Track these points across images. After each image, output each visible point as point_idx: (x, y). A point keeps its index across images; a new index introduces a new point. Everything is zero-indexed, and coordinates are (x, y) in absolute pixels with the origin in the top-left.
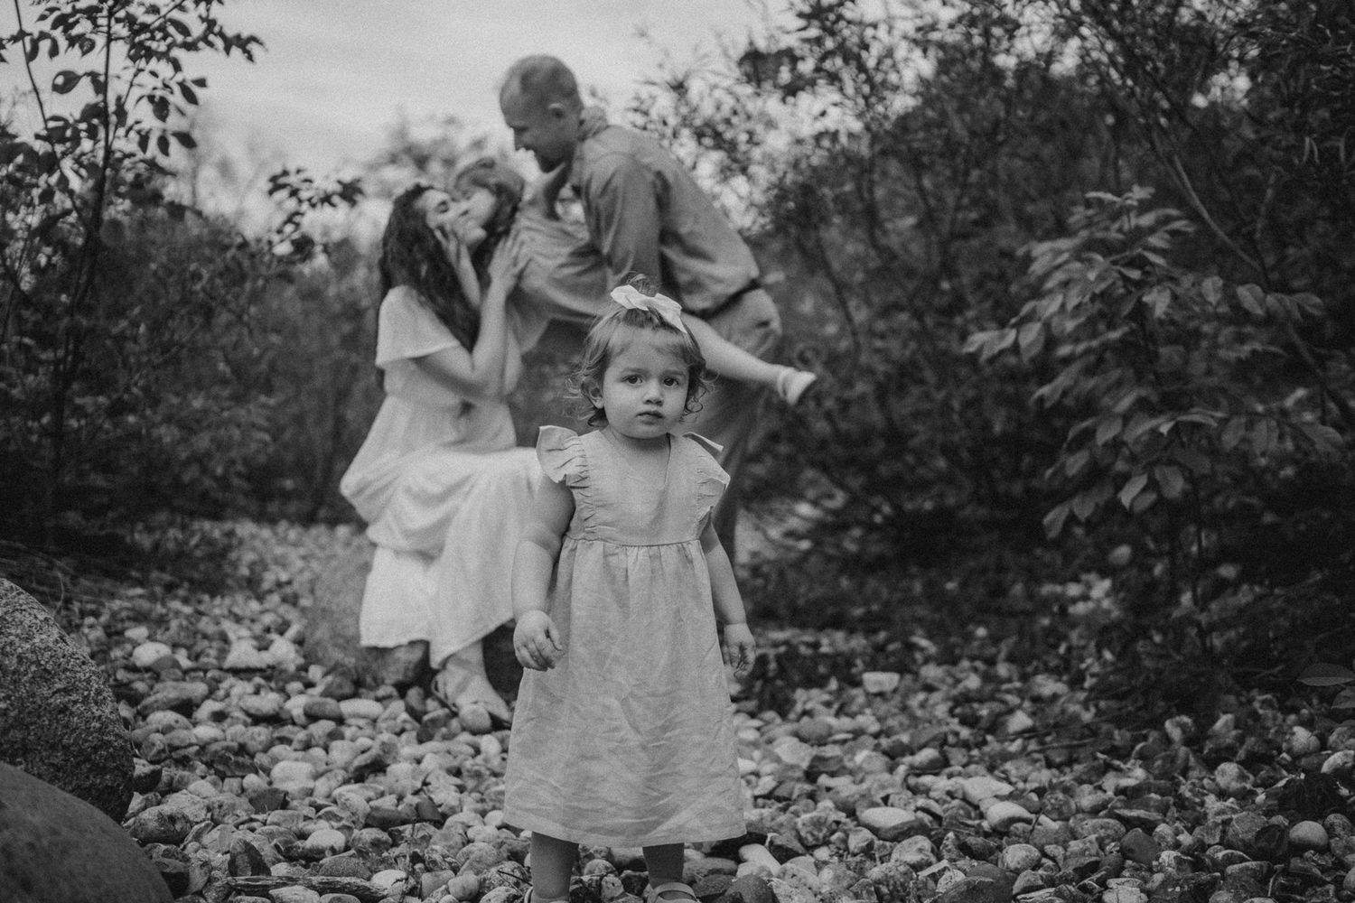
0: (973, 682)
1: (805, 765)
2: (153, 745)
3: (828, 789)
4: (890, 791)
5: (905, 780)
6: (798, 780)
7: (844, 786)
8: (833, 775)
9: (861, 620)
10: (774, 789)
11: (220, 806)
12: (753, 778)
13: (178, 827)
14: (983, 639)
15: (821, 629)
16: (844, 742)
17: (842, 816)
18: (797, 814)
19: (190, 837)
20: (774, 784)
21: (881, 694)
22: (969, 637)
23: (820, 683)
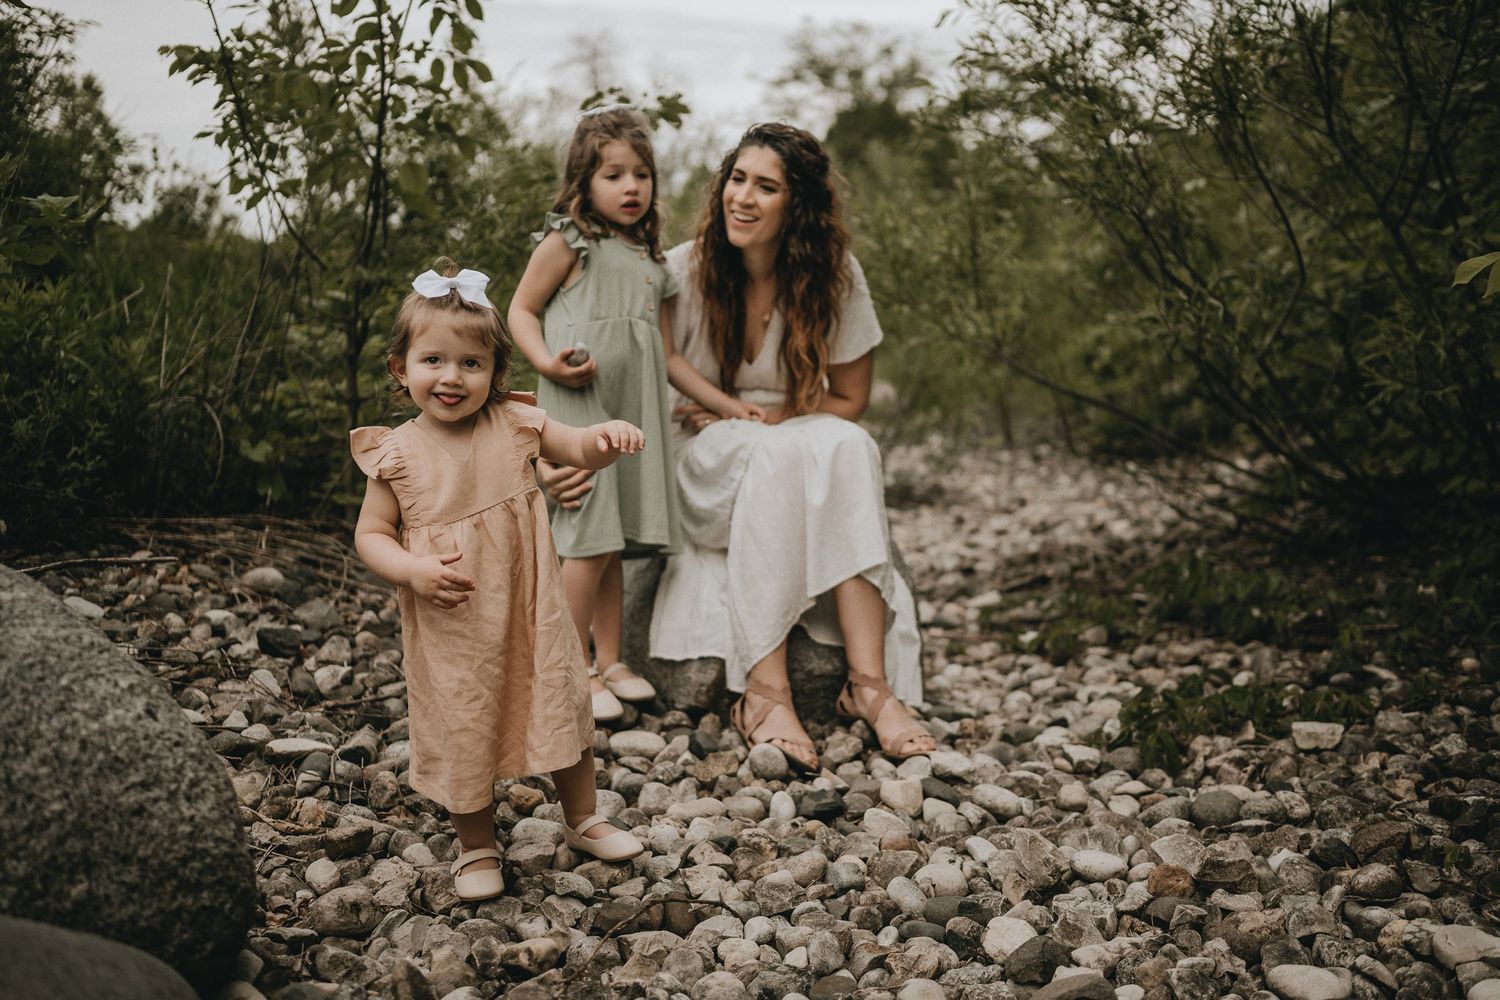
0: (1454, 745)
1: (1194, 870)
2: (385, 788)
3: (1226, 912)
4: (1316, 928)
5: (1342, 906)
6: (1183, 894)
7: (1249, 911)
8: (1233, 889)
9: (1298, 628)
10: (1147, 903)
11: (434, 880)
12: (1118, 882)
13: (363, 917)
14: (1472, 672)
15: (1241, 643)
16: (1258, 829)
17: (1239, 965)
18: (1172, 958)
19: (378, 931)
20: (1145, 895)
21: (1316, 751)
22: (1450, 668)
23: (1232, 729)
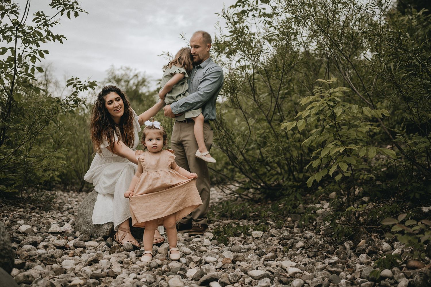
0: (286, 233)
1: (232, 259)
2: (24, 255)
3: (239, 266)
4: (258, 266)
5: (264, 262)
6: (230, 263)
7: (244, 265)
8: (241, 261)
9: (252, 217)
10: (222, 266)
11: (44, 273)
12: (215, 263)
13: (30, 279)
14: (290, 221)
15: (239, 220)
16: (245, 251)
17: (243, 274)
18: (229, 273)
19: (34, 282)
21: (257, 238)
22: (285, 221)
23: (238, 235)
